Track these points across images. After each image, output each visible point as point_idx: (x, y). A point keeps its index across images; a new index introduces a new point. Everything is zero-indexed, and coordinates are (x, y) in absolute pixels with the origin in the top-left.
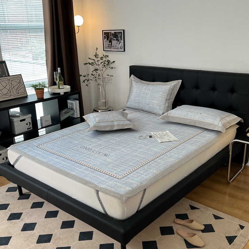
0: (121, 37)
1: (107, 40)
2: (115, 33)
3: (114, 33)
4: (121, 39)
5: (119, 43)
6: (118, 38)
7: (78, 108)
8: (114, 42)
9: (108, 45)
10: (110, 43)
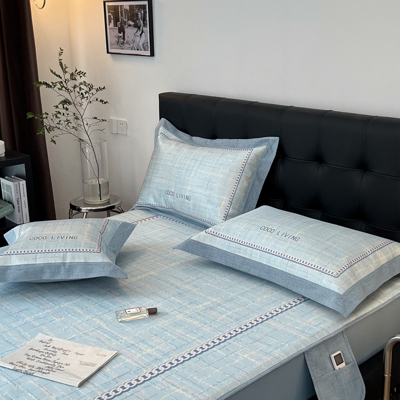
0: (144, 20)
1: (116, 25)
2: (131, 6)
3: (128, 8)
4: (145, 25)
5: (141, 35)
6: (138, 21)
7: (24, 199)
8: (130, 32)
9: (117, 40)
10: (122, 35)
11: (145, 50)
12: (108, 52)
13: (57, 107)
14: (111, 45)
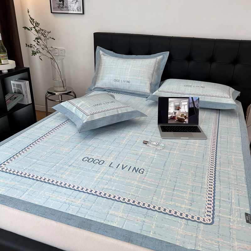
7: (29, 91)
9: (58, 6)
10: (62, 2)
11: (78, 11)
12: (51, 12)
13: (35, 41)
14: (53, 8)
